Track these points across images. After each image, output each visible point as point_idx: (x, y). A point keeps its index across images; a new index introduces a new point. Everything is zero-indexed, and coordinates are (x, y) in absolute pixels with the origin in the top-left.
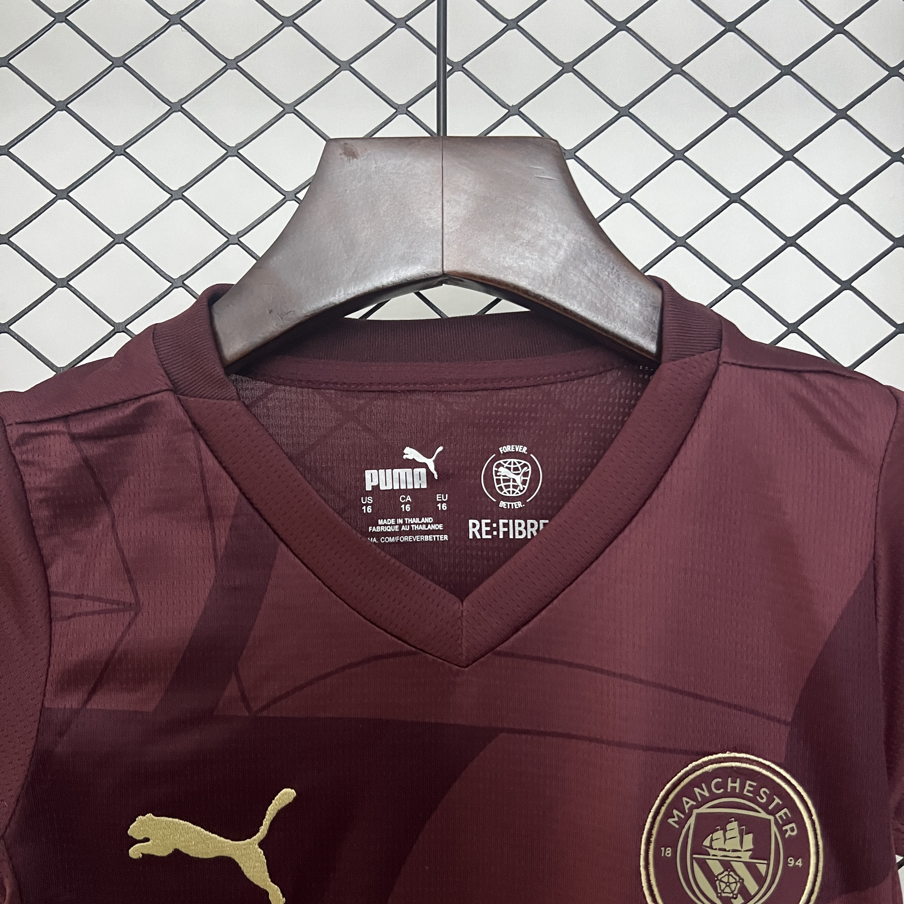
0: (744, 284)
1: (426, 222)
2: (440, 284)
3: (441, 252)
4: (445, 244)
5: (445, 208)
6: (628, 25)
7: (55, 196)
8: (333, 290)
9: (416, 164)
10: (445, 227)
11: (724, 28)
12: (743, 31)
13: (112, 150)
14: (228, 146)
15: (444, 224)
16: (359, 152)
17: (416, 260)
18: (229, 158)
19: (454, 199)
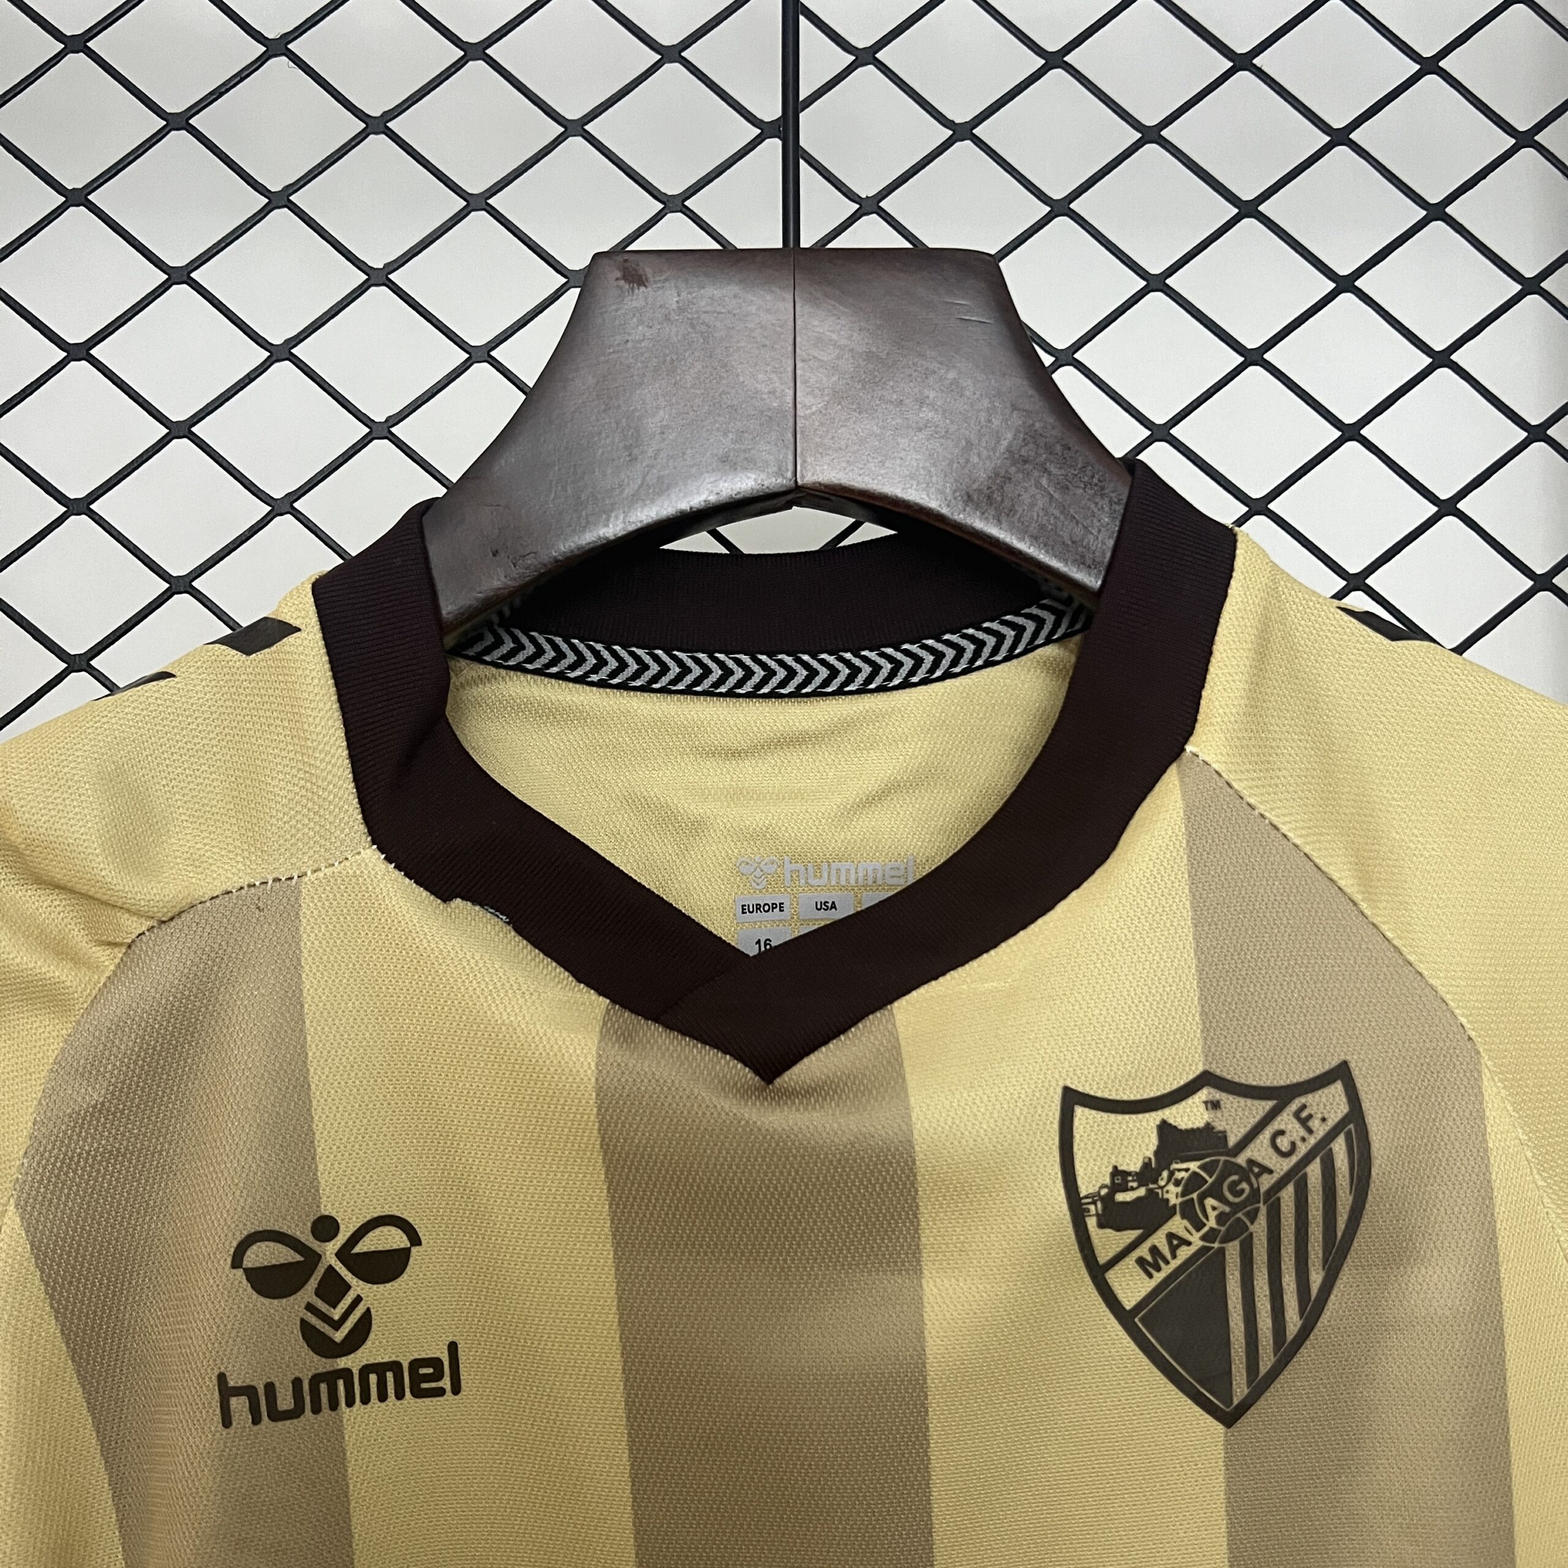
0: (1271, 506)
1: (765, 396)
2: (788, 506)
3: (792, 447)
4: (798, 436)
5: (799, 372)
6: (1066, 59)
7: (65, 354)
8: (604, 516)
9: (750, 297)
10: (799, 406)
11: (1231, 64)
12: (1265, 69)
13: (165, 273)
14: (371, 268)
15: (798, 400)
16: (650, 276)
17: (749, 463)
18: (373, 289)
19: (815, 357)
